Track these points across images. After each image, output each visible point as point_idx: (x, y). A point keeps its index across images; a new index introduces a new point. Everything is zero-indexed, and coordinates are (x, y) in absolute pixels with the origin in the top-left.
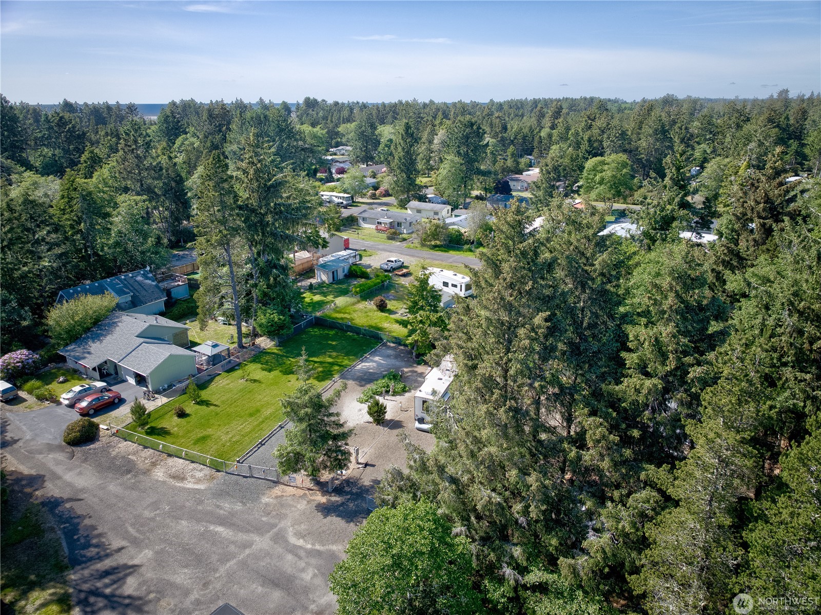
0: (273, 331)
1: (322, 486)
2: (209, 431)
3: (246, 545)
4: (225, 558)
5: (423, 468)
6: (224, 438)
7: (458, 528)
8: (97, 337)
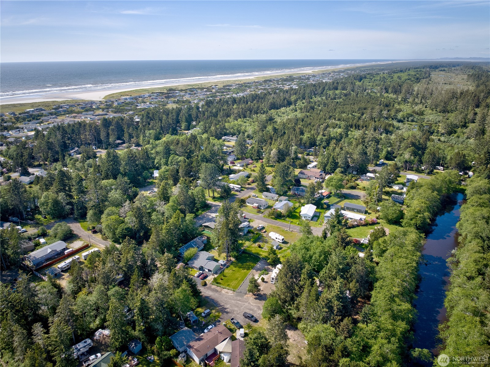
0: (235, 257)
1: (255, 295)
2: (229, 283)
3: (244, 305)
4: (242, 306)
5: (274, 293)
6: (233, 285)
7: (279, 301)
8: (195, 259)
